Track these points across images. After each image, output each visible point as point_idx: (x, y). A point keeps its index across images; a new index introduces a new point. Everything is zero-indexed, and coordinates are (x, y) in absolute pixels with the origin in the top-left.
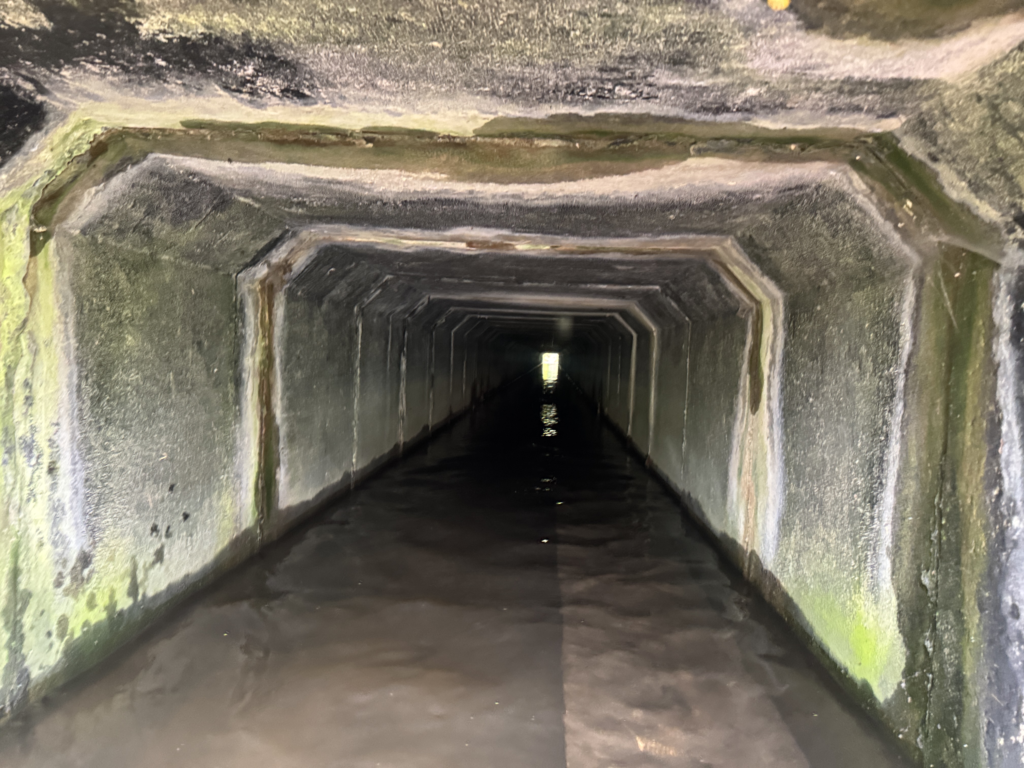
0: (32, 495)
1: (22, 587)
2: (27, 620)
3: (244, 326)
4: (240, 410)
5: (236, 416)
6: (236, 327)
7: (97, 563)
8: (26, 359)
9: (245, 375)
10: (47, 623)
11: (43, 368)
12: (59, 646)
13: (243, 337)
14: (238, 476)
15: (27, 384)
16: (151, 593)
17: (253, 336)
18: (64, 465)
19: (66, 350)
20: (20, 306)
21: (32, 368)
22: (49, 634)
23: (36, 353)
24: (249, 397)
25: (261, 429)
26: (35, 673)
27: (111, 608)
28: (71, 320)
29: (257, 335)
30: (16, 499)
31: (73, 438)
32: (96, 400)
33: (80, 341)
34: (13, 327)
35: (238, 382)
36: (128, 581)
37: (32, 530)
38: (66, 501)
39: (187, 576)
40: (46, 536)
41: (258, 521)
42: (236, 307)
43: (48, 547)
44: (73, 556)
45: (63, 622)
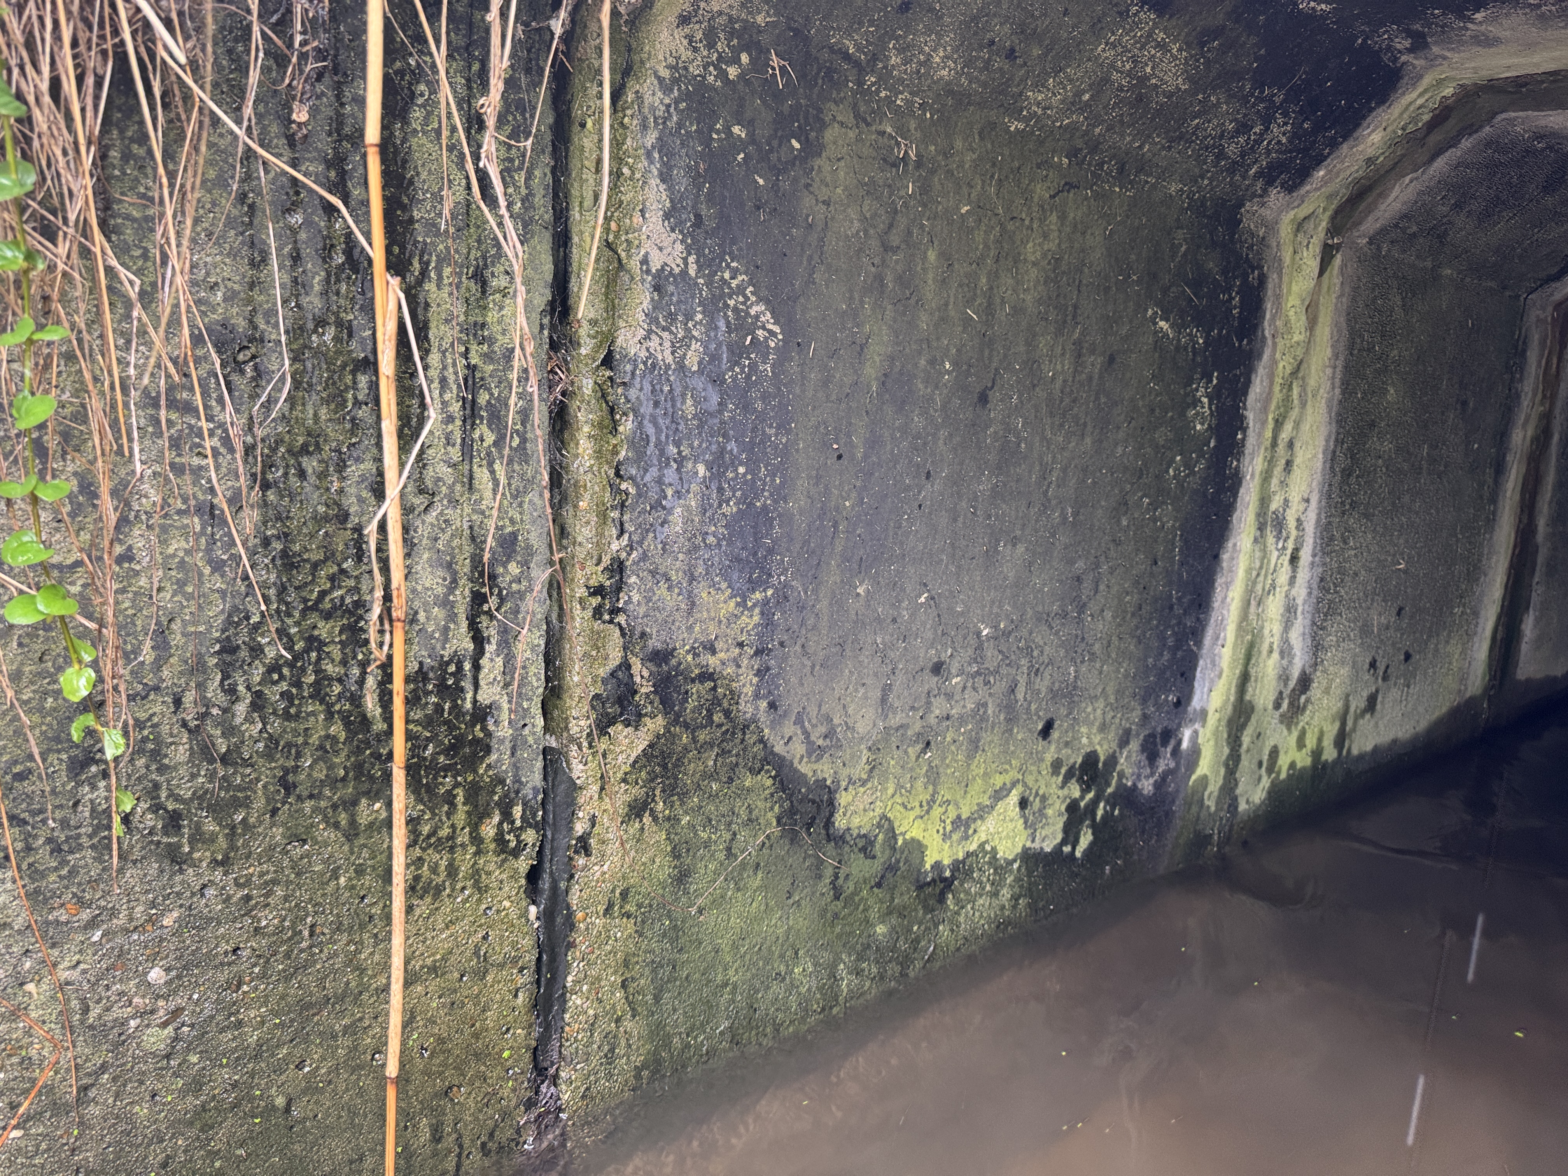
0: (1273, 586)
1: (1248, 697)
2: (1246, 739)
3: (1521, 380)
4: (1494, 513)
5: (1488, 520)
6: (1512, 380)
7: (1315, 691)
8: (1294, 414)
9: (1509, 458)
10: (1260, 751)
11: (1306, 427)
12: (1266, 782)
13: (1518, 396)
14: (1476, 614)
15: (1291, 445)
16: (1355, 752)
17: (1530, 394)
18: (1306, 555)
19: (1329, 401)
20: (1298, 343)
21: (1297, 425)
22: (1260, 764)
23: (1303, 404)
24: (1509, 494)
25: (1515, 546)
26: (1242, 806)
27: (1317, 753)
28: (1340, 363)
29: (1535, 395)
30: (1259, 587)
31: (1318, 521)
32: (1347, 473)
33: (1343, 393)
34: (1288, 371)
35: (1500, 468)
36: (1337, 725)
37: (1266, 632)
38: (1299, 601)
39: (1395, 741)
40: (1276, 640)
41: (1487, 689)
42: (1516, 348)
43: (1276, 655)
44: (1296, 673)
45: (1274, 753)
